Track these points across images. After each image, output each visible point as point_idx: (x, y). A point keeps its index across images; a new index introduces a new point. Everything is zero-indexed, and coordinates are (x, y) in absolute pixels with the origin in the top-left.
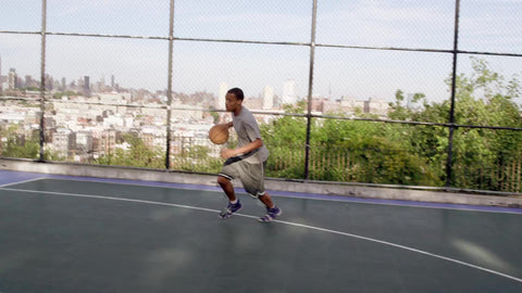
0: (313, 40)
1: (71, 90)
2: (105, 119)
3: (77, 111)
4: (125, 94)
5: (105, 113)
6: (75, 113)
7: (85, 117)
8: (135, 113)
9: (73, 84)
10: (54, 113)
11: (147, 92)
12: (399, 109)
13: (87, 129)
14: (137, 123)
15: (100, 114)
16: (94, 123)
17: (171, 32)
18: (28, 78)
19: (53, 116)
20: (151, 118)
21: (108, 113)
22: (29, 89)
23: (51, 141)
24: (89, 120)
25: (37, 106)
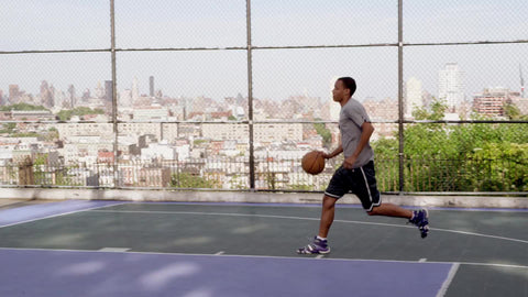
0: (400, 39)
1: (85, 105)
2: (143, 150)
3: (97, 139)
4: (173, 108)
5: (142, 139)
6: (94, 144)
8: (191, 138)
9: (86, 97)
10: (60, 144)
11: (209, 101)
14: (196, 153)
15: (135, 141)
17: (249, 42)
18: (14, 90)
19: (59, 150)
20: (219, 143)
21: (148, 139)
22: (17, 107)
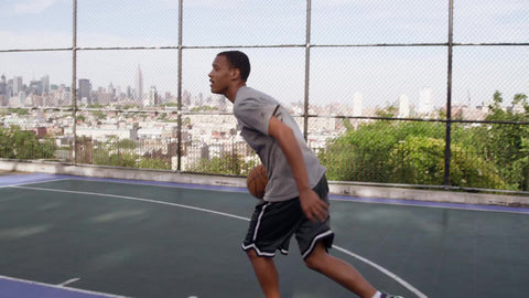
0: (308, 40)
1: (208, 105)
3: (211, 125)
6: (210, 128)
7: (219, 131)
10: (190, 127)
12: (499, 112)
13: (221, 142)
15: (234, 127)
16: (227, 136)
19: (190, 131)
22: (168, 105)
23: (186, 155)
24: (223, 134)
25: (175, 121)
